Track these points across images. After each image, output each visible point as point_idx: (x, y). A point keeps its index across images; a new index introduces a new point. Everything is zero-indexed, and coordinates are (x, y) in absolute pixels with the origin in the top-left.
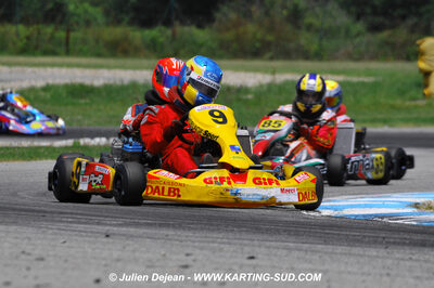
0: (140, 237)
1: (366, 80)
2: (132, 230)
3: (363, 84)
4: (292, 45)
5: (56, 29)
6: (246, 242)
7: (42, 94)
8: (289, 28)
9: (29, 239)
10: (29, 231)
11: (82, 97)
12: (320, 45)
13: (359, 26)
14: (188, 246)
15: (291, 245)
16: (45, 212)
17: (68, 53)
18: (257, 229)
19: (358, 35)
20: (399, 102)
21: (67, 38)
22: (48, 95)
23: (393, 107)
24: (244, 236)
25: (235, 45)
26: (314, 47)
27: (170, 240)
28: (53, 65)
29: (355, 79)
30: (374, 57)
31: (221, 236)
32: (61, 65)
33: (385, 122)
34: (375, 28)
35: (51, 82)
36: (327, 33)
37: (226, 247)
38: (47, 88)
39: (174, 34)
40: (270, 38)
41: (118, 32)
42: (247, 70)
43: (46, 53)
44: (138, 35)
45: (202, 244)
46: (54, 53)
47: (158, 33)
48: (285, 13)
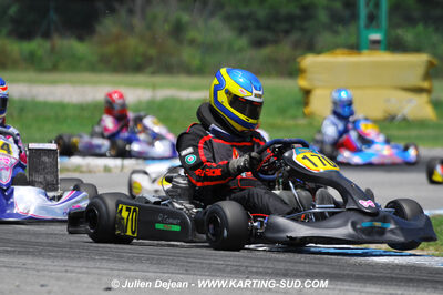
8: (171, 42)
13: (243, 42)
19: (240, 50)
20: (279, 121)
26: (196, 62)
31: (80, 264)
34: (259, 43)
47: (36, 45)
48: (167, 27)
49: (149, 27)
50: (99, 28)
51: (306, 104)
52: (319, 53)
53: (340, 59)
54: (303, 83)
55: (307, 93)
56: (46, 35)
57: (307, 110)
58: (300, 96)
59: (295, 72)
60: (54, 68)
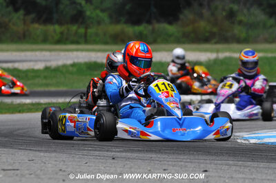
0: (135, 159)
2: (129, 154)
4: (229, 34)
5: (79, 28)
6: (202, 161)
7: (71, 68)
9: (64, 161)
10: (64, 156)
11: (96, 70)
12: (247, 33)
14: (165, 164)
15: (231, 162)
16: (74, 144)
17: (86, 42)
18: (208, 152)
21: (86, 33)
22: (75, 69)
24: (201, 157)
25: (192, 35)
27: (153, 160)
28: (77, 50)
32: (82, 50)
35: (76, 61)
36: (252, 26)
37: (189, 165)
38: (73, 65)
39: (153, 29)
40: (215, 30)
41: (118, 28)
42: (201, 50)
43: (73, 42)
44: (130, 30)
45: (174, 163)
46: (77, 43)
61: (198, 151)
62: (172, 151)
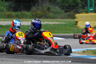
1: (64, 23)
3: (63, 24)
4: (48, 16)
8: (47, 12)
12: (54, 15)
13: (63, 11)
19: (62, 13)
20: (71, 28)
23: (69, 29)
25: (35, 16)
26: (53, 16)
29: (61, 23)
30: (66, 18)
33: (68, 33)
34: (66, 12)
36: (55, 13)
39: (22, 13)
40: (43, 14)
41: (9, 13)
44: (14, 13)
47: (18, 13)
48: (46, 8)
49: (42, 9)
50: (32, 9)
51: (77, 24)
52: (79, 13)
53: (84, 15)
54: (76, 20)
55: (77, 22)
56: (20, 11)
57: (77, 26)
58: (75, 23)
59: (74, 18)
60: (22, 18)
61: (32, 58)
62: (23, 58)
